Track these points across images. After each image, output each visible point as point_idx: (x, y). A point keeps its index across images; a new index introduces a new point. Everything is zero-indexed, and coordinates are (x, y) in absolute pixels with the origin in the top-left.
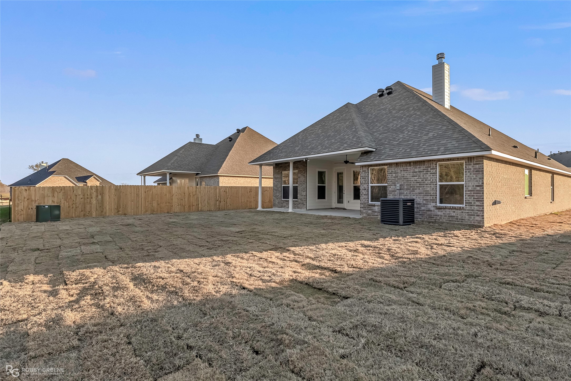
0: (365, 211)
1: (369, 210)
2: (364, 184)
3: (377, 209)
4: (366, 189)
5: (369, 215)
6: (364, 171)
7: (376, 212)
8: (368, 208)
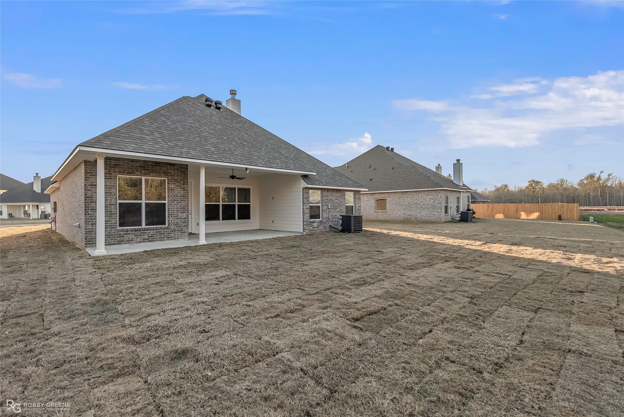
0: (307, 228)
1: (311, 226)
2: (307, 204)
3: (316, 225)
4: (308, 208)
5: (310, 231)
6: (306, 192)
7: (315, 227)
8: (310, 225)
